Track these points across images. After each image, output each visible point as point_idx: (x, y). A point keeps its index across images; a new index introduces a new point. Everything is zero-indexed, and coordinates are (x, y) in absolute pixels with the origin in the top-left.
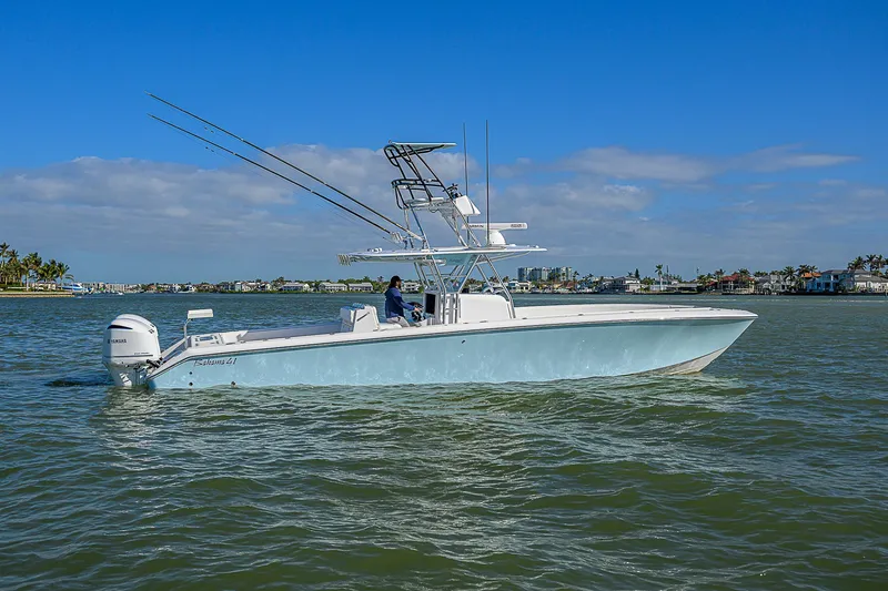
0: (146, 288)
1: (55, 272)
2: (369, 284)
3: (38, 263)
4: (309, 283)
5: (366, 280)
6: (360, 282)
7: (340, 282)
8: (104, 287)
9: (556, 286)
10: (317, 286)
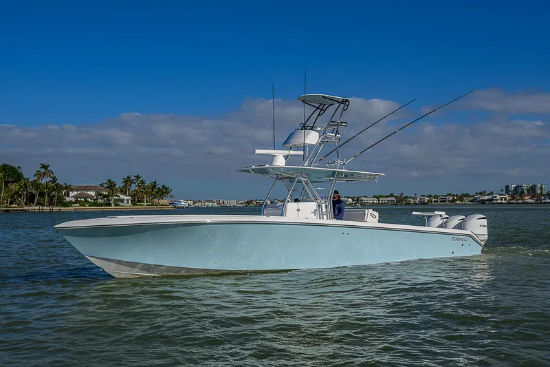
0: (249, 203)
1: (163, 193)
2: (393, 198)
3: (154, 186)
4: (353, 198)
5: (392, 195)
6: (388, 197)
7: (374, 197)
8: (223, 203)
9: (527, 198)
10: (357, 200)
